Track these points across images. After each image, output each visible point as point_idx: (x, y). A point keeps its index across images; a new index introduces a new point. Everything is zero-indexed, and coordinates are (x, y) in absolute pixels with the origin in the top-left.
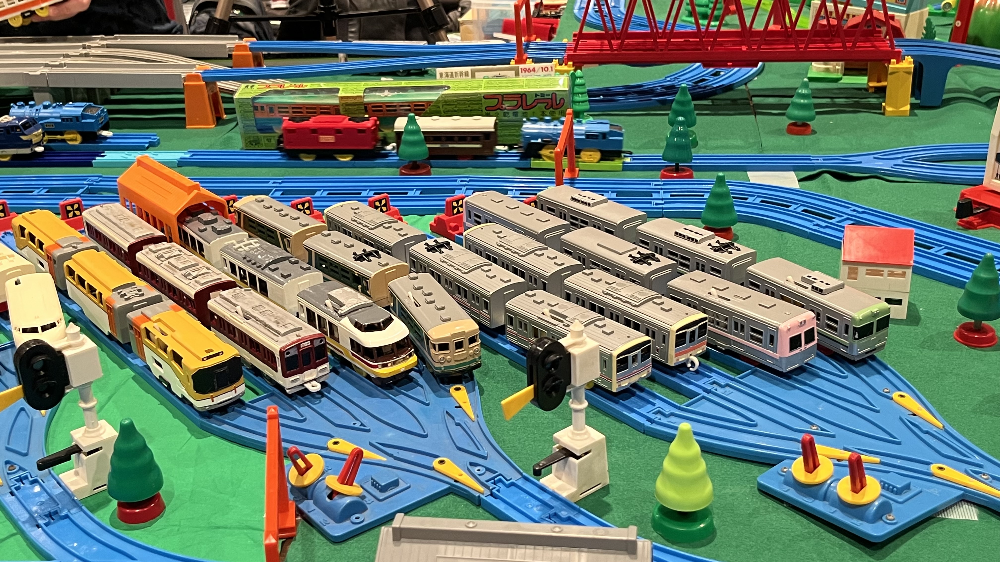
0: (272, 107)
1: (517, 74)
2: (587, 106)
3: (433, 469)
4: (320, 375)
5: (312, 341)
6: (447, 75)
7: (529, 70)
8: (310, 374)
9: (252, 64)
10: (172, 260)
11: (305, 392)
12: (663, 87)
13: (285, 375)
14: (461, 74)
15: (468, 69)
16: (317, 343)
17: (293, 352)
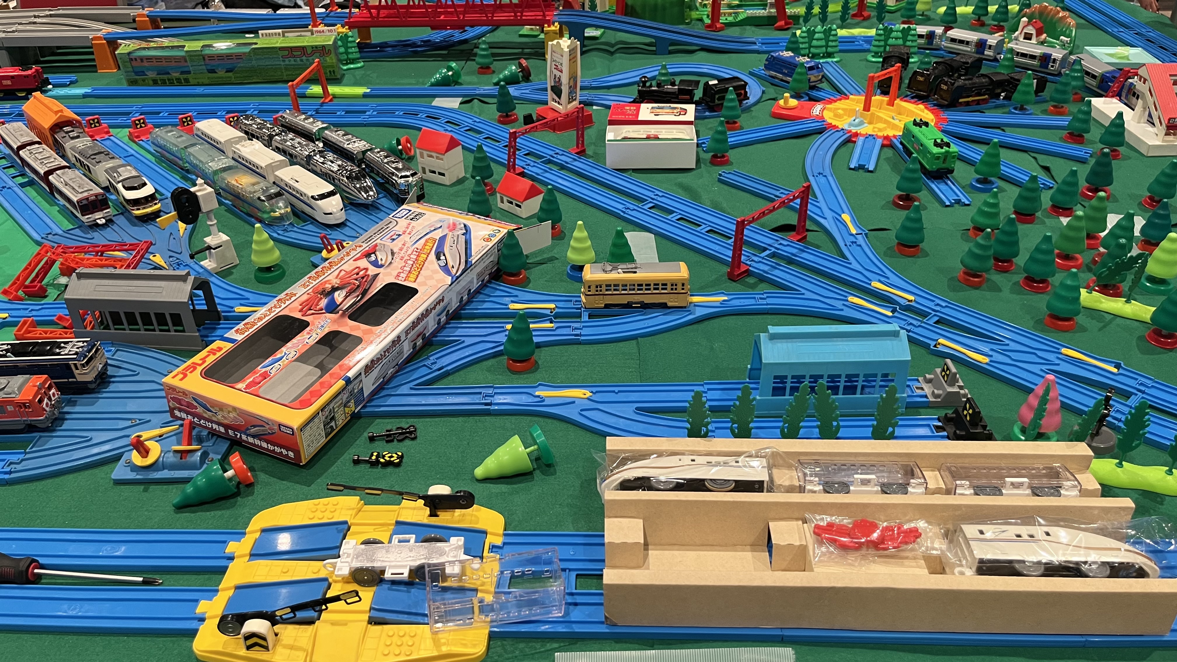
0: (142, 59)
1: (312, 34)
2: (358, 55)
3: (150, 259)
4: (106, 215)
5: (96, 196)
6: (266, 35)
7: (320, 32)
8: (98, 215)
9: (150, 27)
10: (36, 155)
11: (97, 225)
12: (422, 41)
13: (83, 215)
14: (276, 34)
15: (280, 31)
16: (100, 198)
17: (85, 202)
